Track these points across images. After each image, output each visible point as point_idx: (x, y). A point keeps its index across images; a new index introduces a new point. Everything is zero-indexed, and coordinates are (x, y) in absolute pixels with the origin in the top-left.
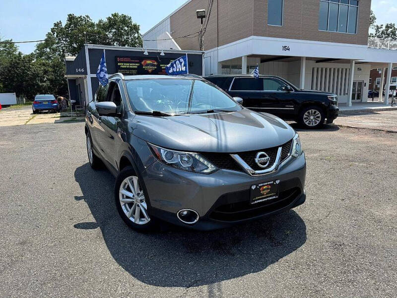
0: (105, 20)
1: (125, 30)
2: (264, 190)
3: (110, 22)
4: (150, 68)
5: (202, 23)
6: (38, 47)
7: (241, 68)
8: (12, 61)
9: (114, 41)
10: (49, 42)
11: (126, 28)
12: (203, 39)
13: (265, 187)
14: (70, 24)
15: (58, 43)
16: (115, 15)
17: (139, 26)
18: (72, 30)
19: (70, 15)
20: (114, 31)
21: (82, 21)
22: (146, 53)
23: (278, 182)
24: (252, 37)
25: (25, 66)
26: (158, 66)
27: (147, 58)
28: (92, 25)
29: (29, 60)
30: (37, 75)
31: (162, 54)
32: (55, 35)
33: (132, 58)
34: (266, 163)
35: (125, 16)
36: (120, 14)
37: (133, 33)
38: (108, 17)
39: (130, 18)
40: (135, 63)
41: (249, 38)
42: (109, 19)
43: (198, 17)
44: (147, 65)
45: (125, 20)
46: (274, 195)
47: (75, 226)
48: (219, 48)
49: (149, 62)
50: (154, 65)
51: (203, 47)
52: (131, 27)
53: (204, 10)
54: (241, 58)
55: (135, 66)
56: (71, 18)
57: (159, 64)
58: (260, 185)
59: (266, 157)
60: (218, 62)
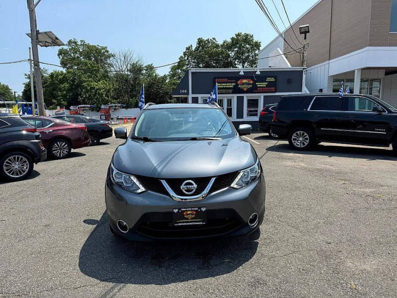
0: (229, 40)
1: (247, 48)
2: (188, 214)
3: (233, 42)
4: (245, 87)
5: (305, 38)
6: (172, 69)
7: (354, 82)
8: (150, 82)
9: (235, 59)
10: (180, 64)
11: (248, 46)
12: (305, 55)
13: (188, 212)
14: (199, 47)
15: (188, 64)
16: (238, 35)
17: (260, 43)
18: (200, 52)
19: (199, 39)
20: (236, 49)
21: (209, 43)
22: (242, 73)
23: (204, 209)
24: (366, 48)
25: (158, 86)
26: (254, 84)
27: (243, 77)
28: (217, 46)
29: (162, 81)
30: (167, 93)
31: (258, 73)
32: (186, 58)
33: (229, 78)
34: (192, 190)
35: (247, 35)
36: (243, 33)
37: (254, 50)
38: (231, 37)
39: (252, 35)
40: (231, 83)
41: (364, 50)
42: (233, 39)
43: (301, 33)
44: (243, 84)
45: (247, 39)
46: (201, 221)
47: (85, 221)
48: (331, 61)
49: (244, 81)
50: (249, 84)
51: (305, 63)
52: (252, 45)
53: (308, 25)
54: (354, 71)
55: (231, 85)
56: (200, 41)
57: (255, 82)
58: (182, 210)
59: (193, 185)
60: (330, 76)
